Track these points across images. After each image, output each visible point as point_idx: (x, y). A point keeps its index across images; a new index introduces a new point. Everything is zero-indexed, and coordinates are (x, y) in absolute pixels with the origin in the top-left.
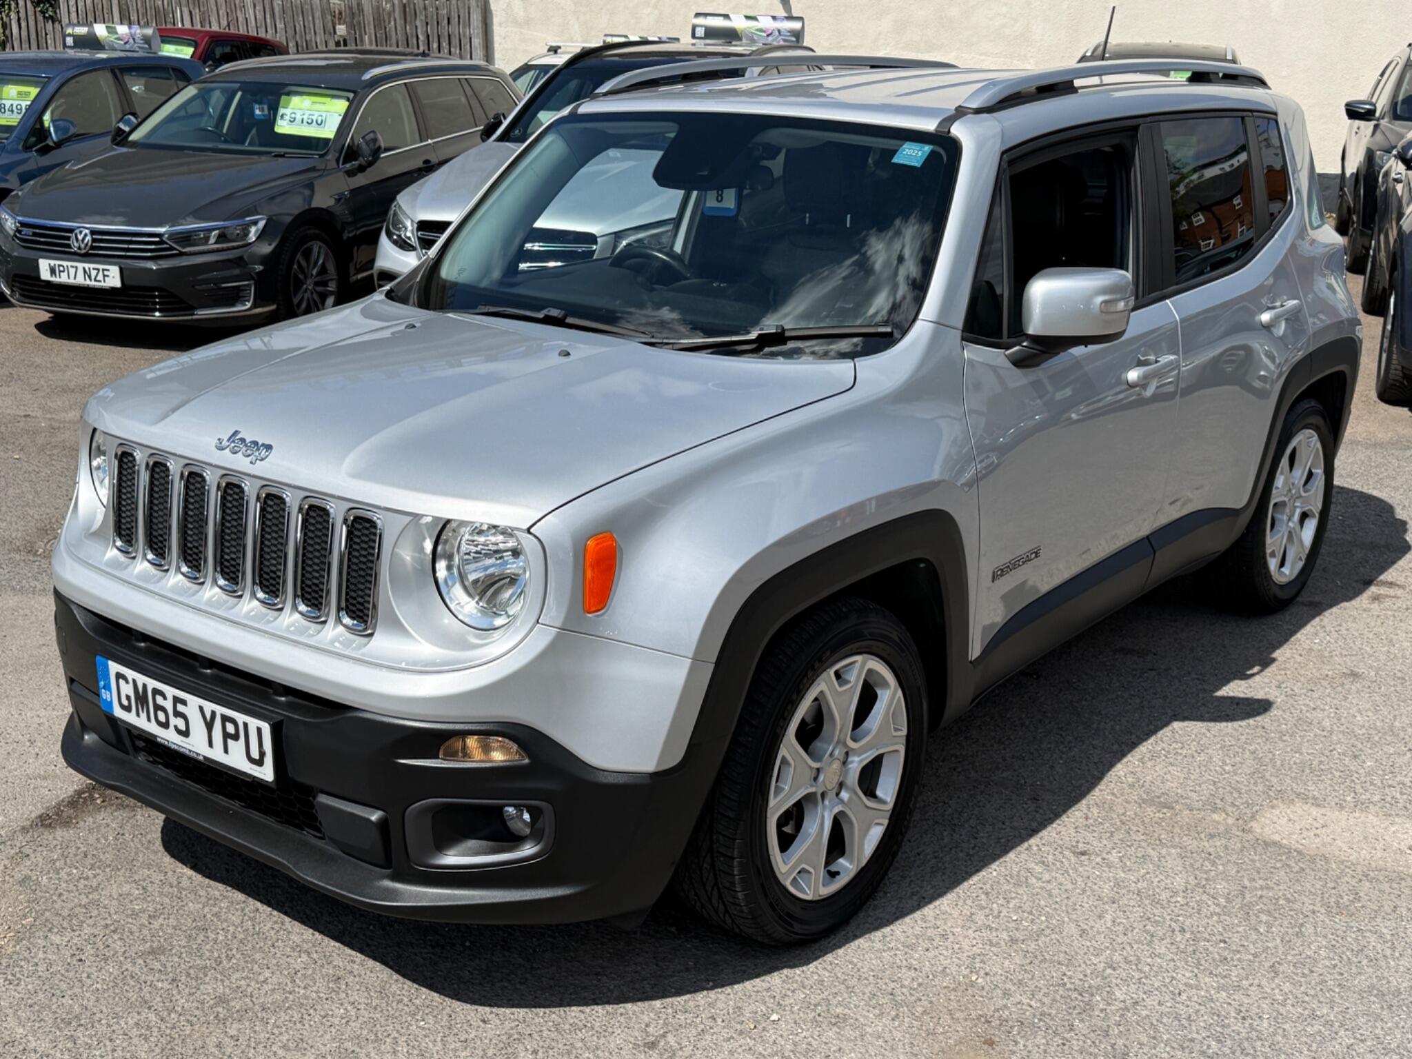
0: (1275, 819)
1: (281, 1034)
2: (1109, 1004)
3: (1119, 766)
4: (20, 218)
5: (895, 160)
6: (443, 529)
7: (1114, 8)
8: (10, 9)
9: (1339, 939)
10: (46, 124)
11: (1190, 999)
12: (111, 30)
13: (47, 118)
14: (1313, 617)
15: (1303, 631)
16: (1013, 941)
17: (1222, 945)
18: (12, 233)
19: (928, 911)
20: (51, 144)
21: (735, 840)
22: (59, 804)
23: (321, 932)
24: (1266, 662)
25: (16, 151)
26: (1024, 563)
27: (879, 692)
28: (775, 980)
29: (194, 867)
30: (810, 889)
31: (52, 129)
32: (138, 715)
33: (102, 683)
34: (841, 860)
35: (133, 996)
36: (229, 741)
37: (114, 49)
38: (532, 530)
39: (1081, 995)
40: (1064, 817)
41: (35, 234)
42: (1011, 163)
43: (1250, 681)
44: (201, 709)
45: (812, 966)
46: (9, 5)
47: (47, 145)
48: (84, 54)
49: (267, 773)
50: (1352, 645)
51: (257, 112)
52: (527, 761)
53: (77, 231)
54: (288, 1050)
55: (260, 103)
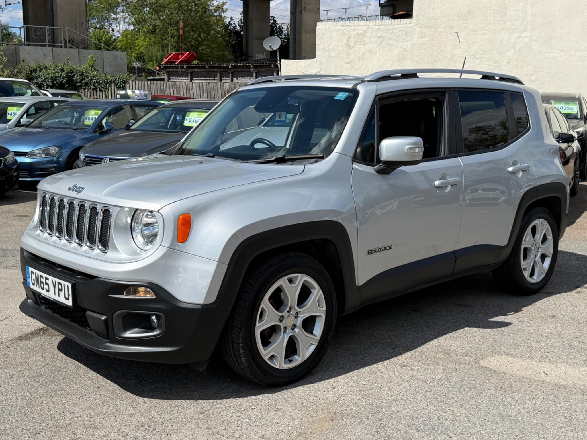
0: (491, 360)
1: (70, 402)
2: (387, 411)
3: (435, 340)
4: (85, 154)
5: (335, 98)
6: (135, 213)
7: (466, 57)
8: (109, 90)
9: (495, 398)
10: (103, 124)
11: (421, 412)
12: (133, 92)
13: (104, 121)
14: (546, 297)
15: (540, 302)
16: (360, 390)
17: (444, 397)
18: (82, 160)
19: (332, 380)
20: (104, 131)
21: (240, 336)
22: (27, 334)
23: (99, 374)
24: (517, 310)
25: (91, 133)
26: (383, 250)
27: (312, 291)
28: (260, 397)
29: (65, 354)
30: (278, 364)
31: (105, 126)
32: (36, 286)
33: (27, 276)
34: (296, 356)
35: (24, 388)
36: (60, 292)
37: (134, 99)
38: (159, 211)
39: (377, 408)
40: (403, 355)
41: (90, 160)
42: (379, 99)
43: (507, 317)
44: (52, 280)
45: (276, 394)
46: (109, 89)
47: (103, 131)
48: (123, 100)
49: (70, 303)
50: (558, 307)
51: (178, 118)
52: (154, 297)
53: (105, 159)
54: (71, 406)
55: (179, 115)
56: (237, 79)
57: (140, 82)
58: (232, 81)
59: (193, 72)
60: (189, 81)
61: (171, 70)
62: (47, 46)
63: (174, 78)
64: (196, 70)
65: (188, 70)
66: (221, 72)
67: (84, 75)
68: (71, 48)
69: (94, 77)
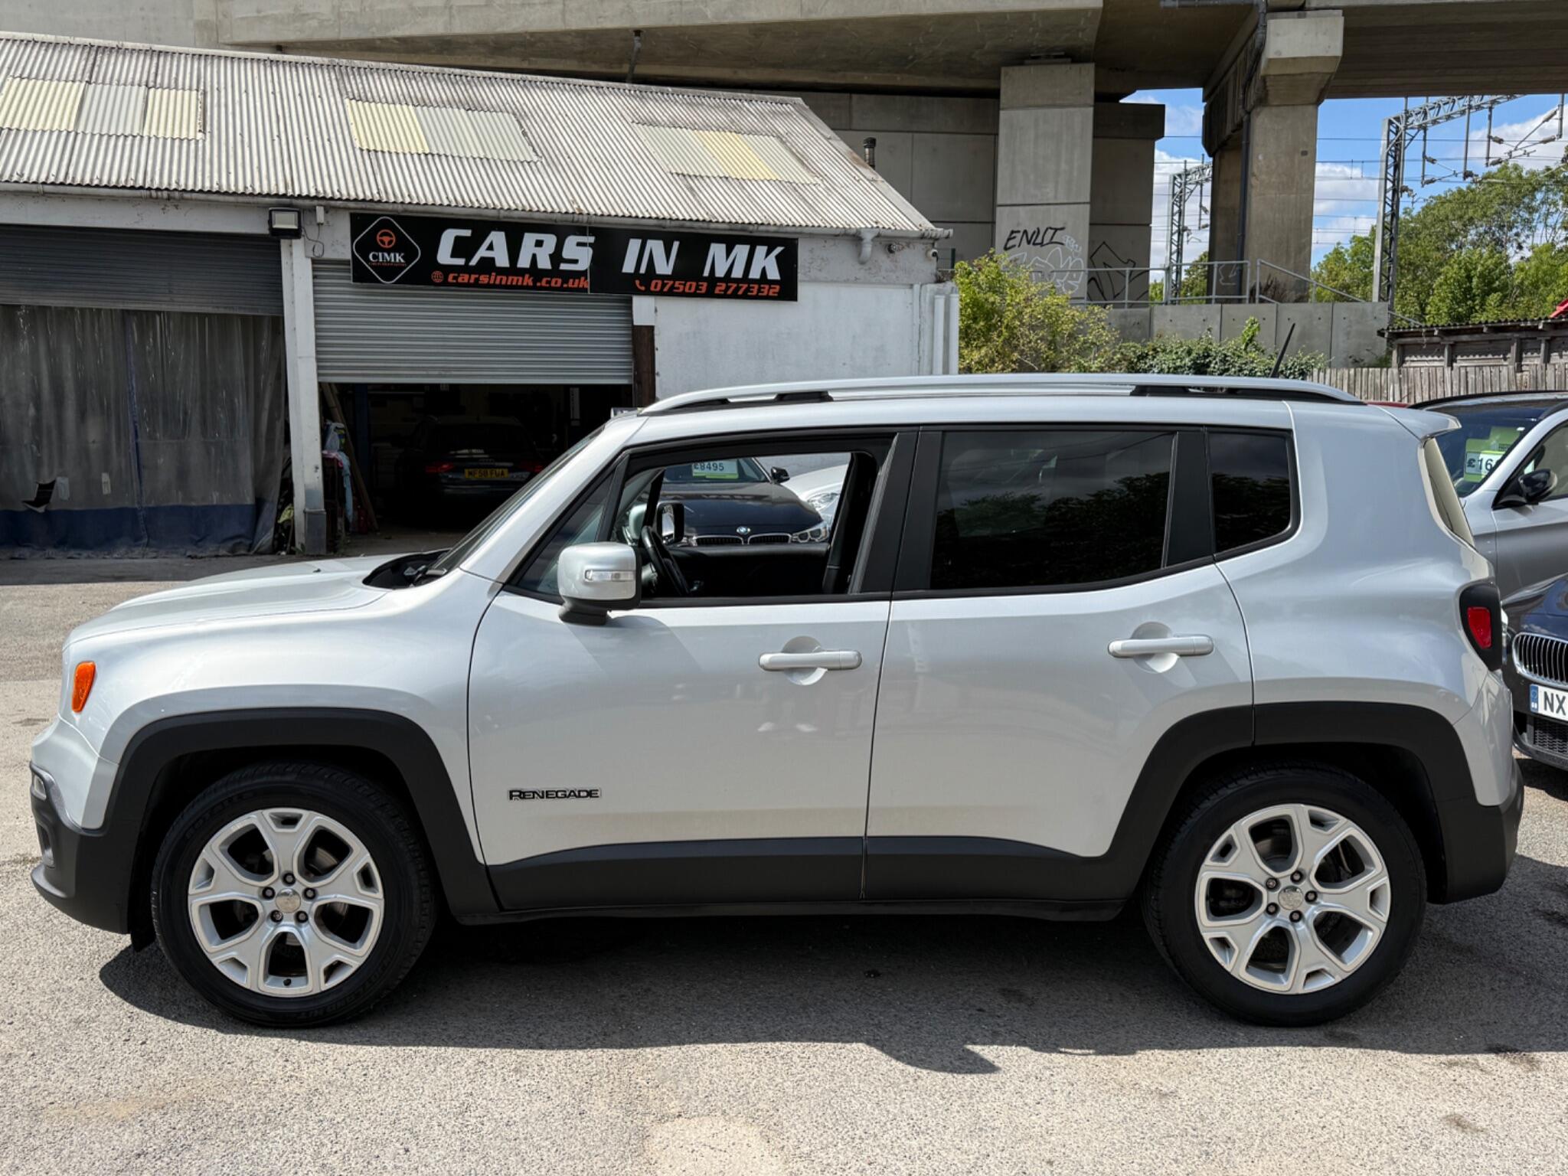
26: (565, 796)
30: (247, 980)
34: (302, 977)
52: (45, 797)
56: (1561, 356)
57: (1334, 371)
58: (1547, 360)
59: (1456, 343)
60: (1444, 364)
61: (1409, 340)
62: (1213, 301)
63: (1413, 358)
64: (1465, 338)
65: (1446, 338)
66: (1521, 339)
67: (1227, 361)
68: (1262, 301)
69: (1246, 364)
